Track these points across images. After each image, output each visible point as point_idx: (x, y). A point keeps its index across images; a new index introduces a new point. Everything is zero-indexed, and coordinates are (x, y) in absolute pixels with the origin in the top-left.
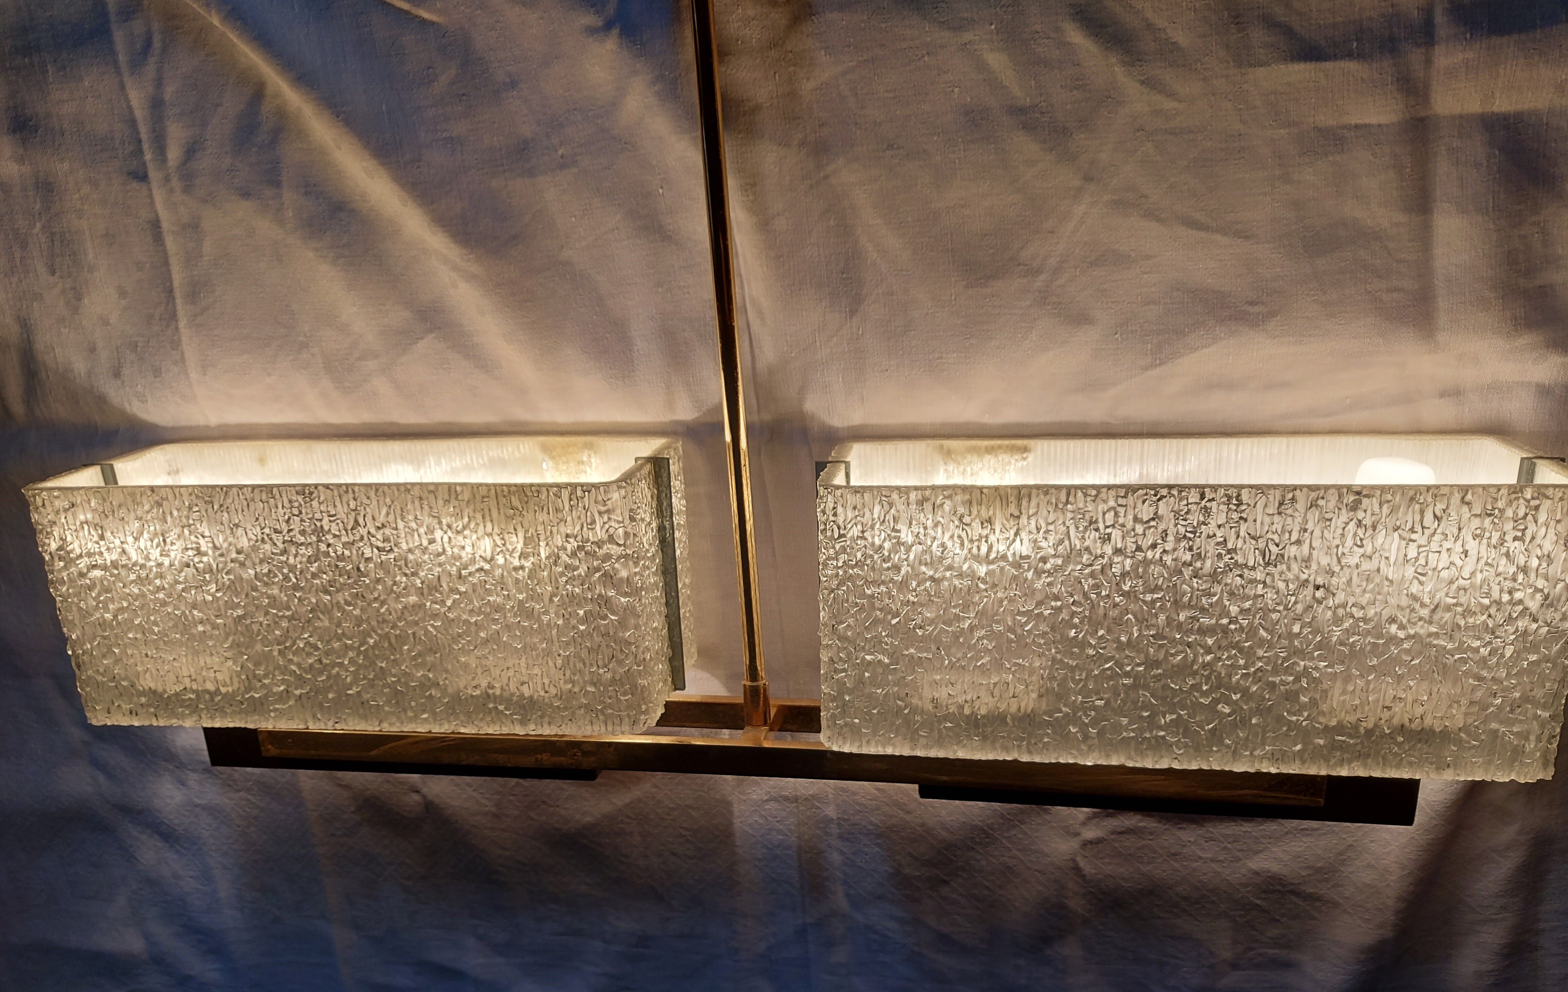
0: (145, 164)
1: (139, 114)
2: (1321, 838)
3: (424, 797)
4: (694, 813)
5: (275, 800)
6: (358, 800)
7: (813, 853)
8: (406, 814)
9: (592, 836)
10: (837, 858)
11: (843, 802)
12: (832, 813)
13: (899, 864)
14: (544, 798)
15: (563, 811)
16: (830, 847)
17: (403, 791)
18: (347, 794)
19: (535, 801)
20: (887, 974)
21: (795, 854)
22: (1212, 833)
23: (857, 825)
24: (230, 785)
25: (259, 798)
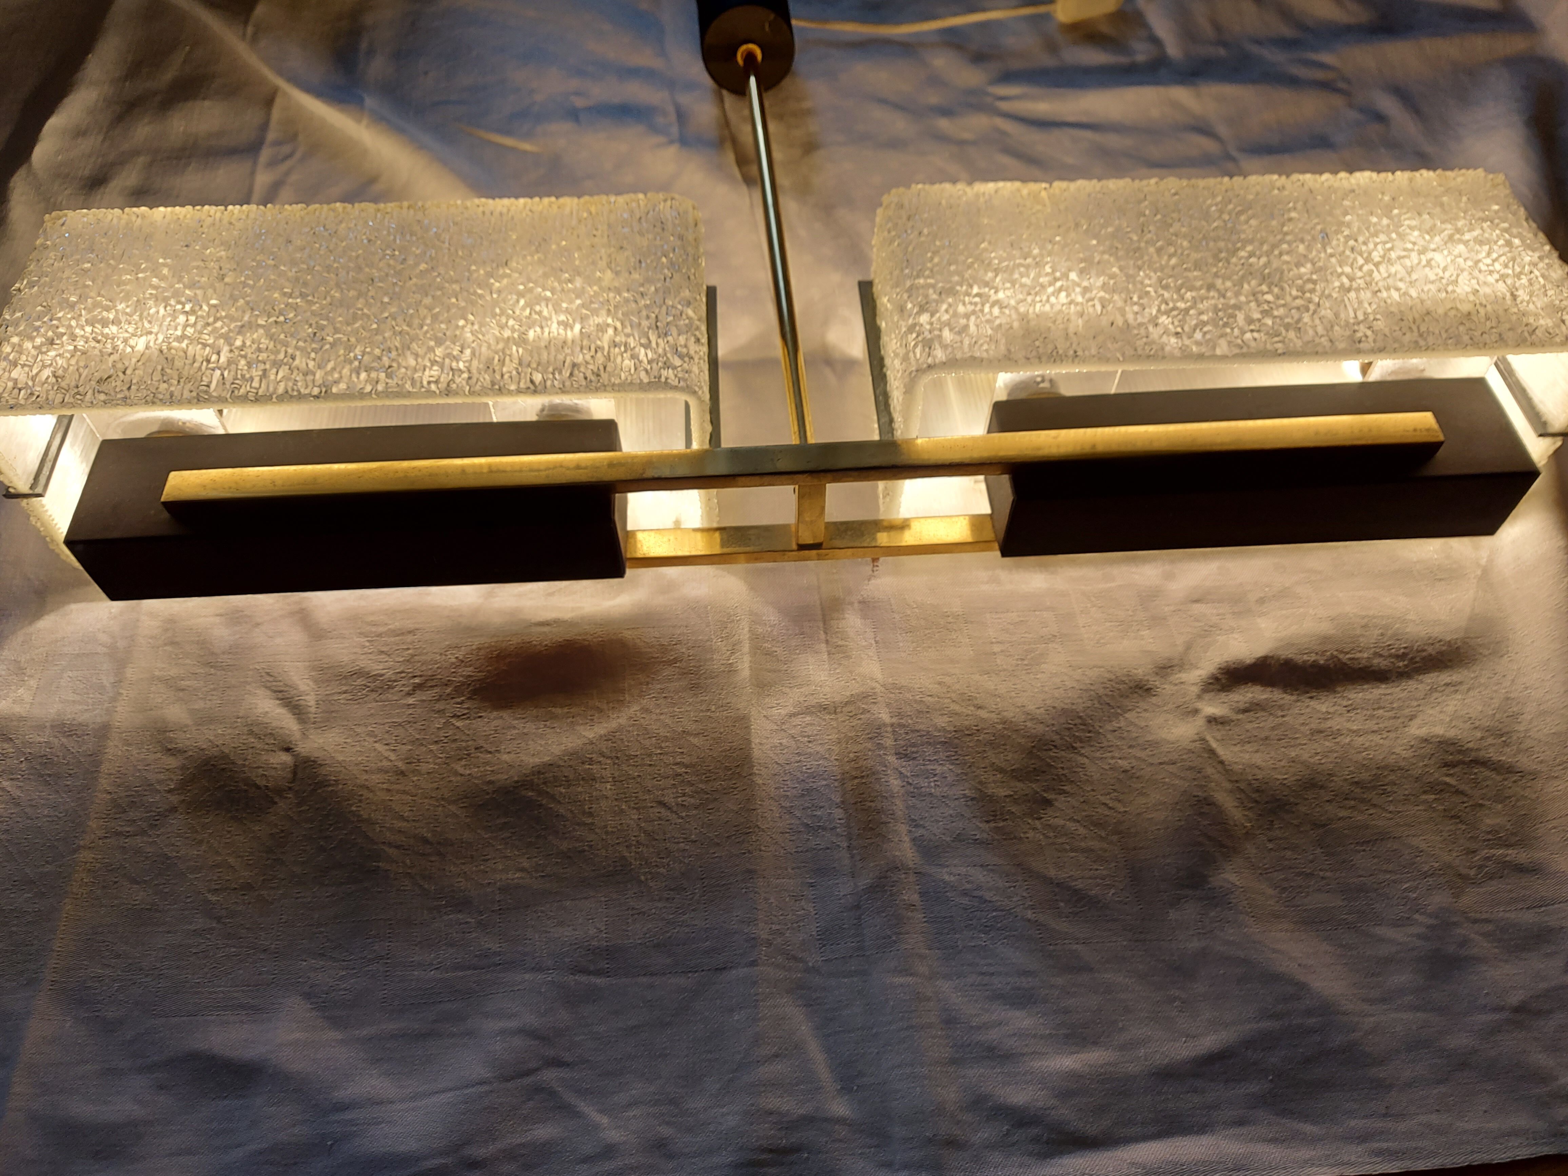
2: (1471, 693)
3: (296, 756)
4: (695, 741)
5: (47, 783)
6: (188, 769)
7: (862, 777)
8: (261, 782)
9: (545, 783)
10: (895, 783)
11: (896, 701)
12: (885, 716)
13: (980, 783)
14: (481, 743)
15: (505, 757)
16: (886, 766)
17: (266, 747)
18: (173, 762)
19: (465, 749)
20: (992, 969)
21: (836, 784)
22: (1349, 699)
23: (918, 731)
25: (21, 784)
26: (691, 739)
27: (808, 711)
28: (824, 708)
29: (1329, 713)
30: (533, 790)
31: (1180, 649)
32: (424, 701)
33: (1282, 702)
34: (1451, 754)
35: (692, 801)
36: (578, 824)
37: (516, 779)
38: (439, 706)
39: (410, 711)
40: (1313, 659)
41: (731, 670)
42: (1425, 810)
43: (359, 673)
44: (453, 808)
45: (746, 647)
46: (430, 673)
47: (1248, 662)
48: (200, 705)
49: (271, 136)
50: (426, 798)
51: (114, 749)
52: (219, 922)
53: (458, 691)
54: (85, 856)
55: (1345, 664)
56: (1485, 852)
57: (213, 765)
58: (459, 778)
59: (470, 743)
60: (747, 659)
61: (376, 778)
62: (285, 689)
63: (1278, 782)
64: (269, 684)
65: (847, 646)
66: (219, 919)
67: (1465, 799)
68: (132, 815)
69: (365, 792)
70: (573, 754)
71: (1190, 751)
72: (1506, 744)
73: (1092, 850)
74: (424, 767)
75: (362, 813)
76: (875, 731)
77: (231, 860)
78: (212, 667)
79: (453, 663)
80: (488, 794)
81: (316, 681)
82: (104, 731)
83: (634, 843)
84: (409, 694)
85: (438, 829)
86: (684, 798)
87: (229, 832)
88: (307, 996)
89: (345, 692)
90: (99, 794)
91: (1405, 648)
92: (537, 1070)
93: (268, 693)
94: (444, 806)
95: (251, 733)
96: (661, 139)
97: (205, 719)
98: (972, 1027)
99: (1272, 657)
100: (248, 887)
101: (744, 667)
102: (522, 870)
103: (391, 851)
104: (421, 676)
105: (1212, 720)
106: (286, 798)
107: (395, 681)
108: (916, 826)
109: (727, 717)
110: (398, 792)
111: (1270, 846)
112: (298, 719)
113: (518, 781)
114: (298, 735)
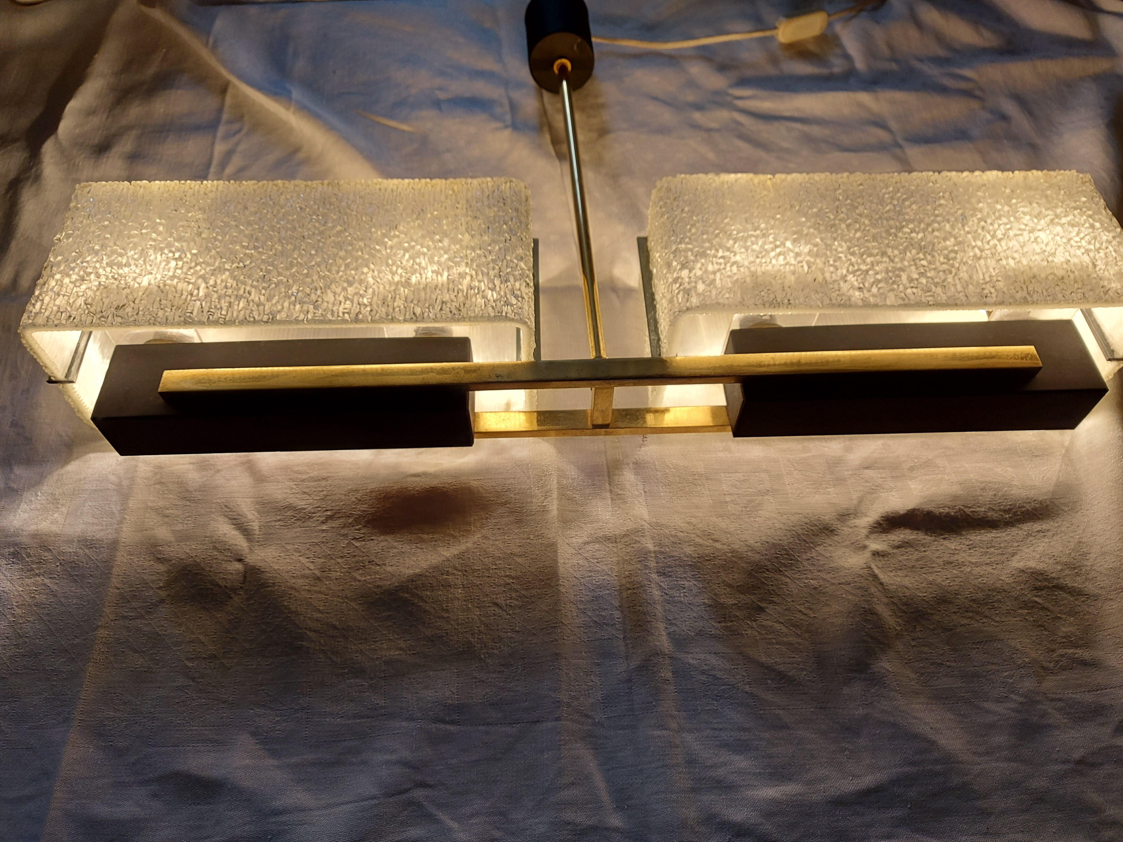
1: (216, 156)
2: (1055, 538)
3: (246, 565)
4: (519, 560)
5: (75, 581)
6: (172, 573)
7: (634, 589)
8: (222, 583)
9: (416, 588)
10: (657, 593)
11: (658, 535)
12: (650, 546)
13: (715, 594)
14: (372, 558)
15: (389, 569)
16: (650, 581)
17: (225, 558)
18: (162, 568)
19: (362, 562)
20: (721, 726)
21: (616, 593)
22: (971, 540)
23: (673, 557)
24: (32, 570)
25: (57, 581)
26: (517, 559)
27: (597, 540)
28: (608, 539)
29: (956, 550)
30: (408, 593)
31: (855, 502)
32: (333, 527)
33: (924, 541)
34: (1040, 581)
35: (517, 603)
36: (439, 617)
37: (397, 584)
38: (343, 531)
39: (324, 535)
40: (946, 511)
41: (544, 510)
42: (1020, 621)
43: (290, 507)
44: (353, 604)
45: (555, 495)
46: (338, 508)
47: (902, 512)
48: (179, 527)
49: (225, 117)
50: (335, 597)
51: (121, 557)
52: (193, 681)
53: (357, 521)
54: (102, 633)
55: (969, 515)
56: (1061, 651)
57: (189, 571)
58: (357, 583)
59: (365, 558)
60: (555, 503)
61: (300, 582)
62: (238, 517)
63: (920, 599)
64: (227, 514)
65: (624, 495)
66: (193, 679)
67: (1048, 614)
68: (134, 604)
69: (293, 592)
70: (436, 568)
71: (861, 576)
72: (1078, 575)
73: (792, 644)
74: (333, 575)
75: (291, 606)
76: (643, 556)
77: (202, 637)
78: (187, 500)
79: (354, 502)
80: (377, 594)
81: (259, 512)
82: (114, 545)
83: (477, 631)
84: (323, 523)
85: (343, 619)
86: (511, 601)
87: (200, 618)
88: (253, 734)
89: (279, 520)
90: (111, 589)
91: (1010, 505)
92: (410, 789)
93: (226, 520)
94: (347, 603)
95: (215, 548)
96: (499, 125)
97: (184, 537)
98: (706, 766)
99: (918, 510)
100: (213, 657)
101: (554, 508)
102: (401, 649)
103: (311, 634)
104: (331, 510)
105: (876, 554)
106: (239, 594)
107: (314, 513)
108: (670, 624)
109: (541, 544)
110: (316, 592)
111: (913, 643)
112: (247, 539)
113: (398, 586)
114: (247, 550)
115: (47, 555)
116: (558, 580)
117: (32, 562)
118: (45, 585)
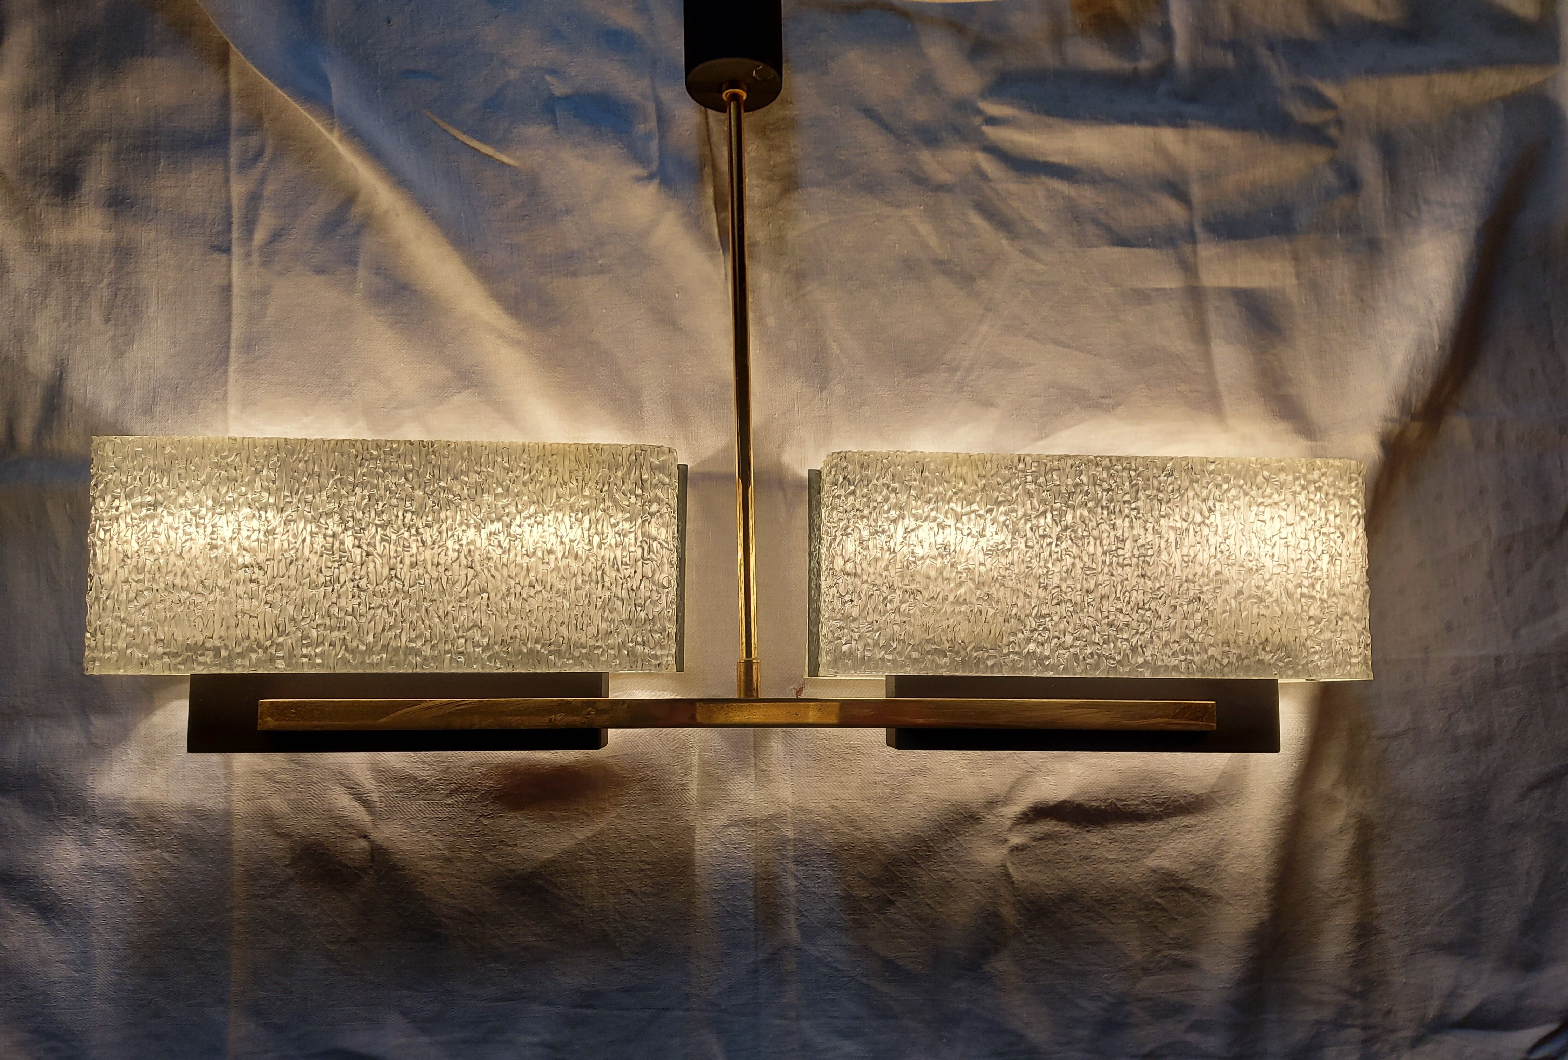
0: (230, 241)
1: (235, 202)
2: (1200, 834)
3: (372, 842)
4: (655, 844)
5: (196, 855)
6: (296, 850)
7: (769, 879)
8: (348, 863)
9: (550, 875)
10: (791, 884)
11: (800, 821)
12: (790, 833)
13: (849, 886)
14: (503, 837)
15: (521, 851)
16: (786, 871)
17: (350, 836)
18: (283, 843)
19: (492, 842)
20: (836, 1014)
21: (751, 883)
22: (1114, 834)
23: (812, 845)
24: (145, 842)
25: (177, 855)
26: (652, 841)
27: (735, 824)
28: (747, 822)
29: (1097, 843)
30: (541, 879)
32: (459, 802)
33: (1067, 834)
34: (1168, 882)
35: (651, 890)
36: (573, 904)
37: (529, 870)
38: (471, 807)
39: (450, 809)
40: (1097, 805)
41: (684, 788)
42: (1136, 923)
43: (409, 778)
44: (487, 889)
45: (695, 773)
46: (463, 782)
47: (1052, 804)
48: (293, 796)
49: (235, 118)
50: (467, 880)
51: (239, 831)
52: (338, 963)
53: (484, 796)
54: (237, 914)
55: (1120, 808)
56: (1165, 952)
57: (313, 849)
58: (489, 865)
59: (495, 837)
60: (696, 782)
61: (431, 864)
62: (356, 787)
63: (1047, 896)
64: (342, 782)
65: (770, 771)
66: (337, 961)
68: (263, 882)
69: (424, 876)
70: (568, 853)
72: (1208, 874)
74: (465, 855)
75: (425, 893)
76: (782, 844)
77: (338, 920)
78: (296, 763)
79: (478, 776)
80: (511, 879)
81: (377, 780)
82: (227, 816)
83: (612, 920)
84: (448, 796)
85: (479, 904)
86: (646, 888)
87: (334, 899)
88: (405, 1014)
89: (400, 792)
90: (236, 868)
91: (1165, 798)
93: (343, 788)
94: (480, 887)
95: (336, 824)
96: (639, 171)
97: (300, 809)
99: (1069, 802)
100: (354, 940)
101: (694, 789)
103: (448, 921)
104: (455, 783)
105: (1015, 849)
106: (369, 874)
107: (436, 785)
108: (802, 915)
109: (678, 826)
110: (448, 875)
112: (368, 811)
113: (531, 873)
114: (370, 824)
115: (157, 827)
116: (694, 870)
117: (144, 833)
118: (164, 859)
